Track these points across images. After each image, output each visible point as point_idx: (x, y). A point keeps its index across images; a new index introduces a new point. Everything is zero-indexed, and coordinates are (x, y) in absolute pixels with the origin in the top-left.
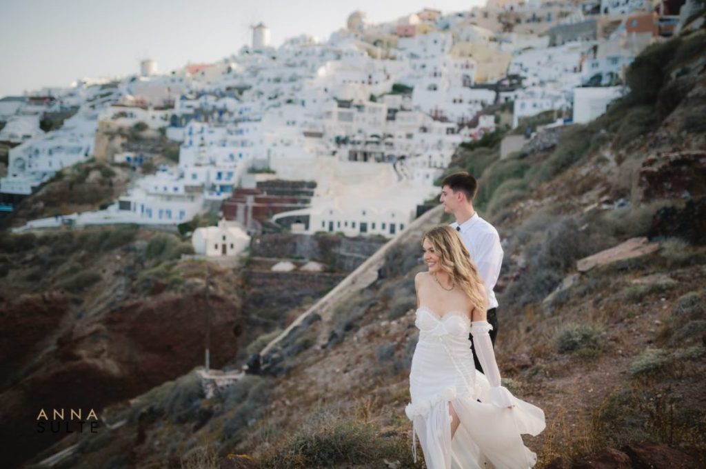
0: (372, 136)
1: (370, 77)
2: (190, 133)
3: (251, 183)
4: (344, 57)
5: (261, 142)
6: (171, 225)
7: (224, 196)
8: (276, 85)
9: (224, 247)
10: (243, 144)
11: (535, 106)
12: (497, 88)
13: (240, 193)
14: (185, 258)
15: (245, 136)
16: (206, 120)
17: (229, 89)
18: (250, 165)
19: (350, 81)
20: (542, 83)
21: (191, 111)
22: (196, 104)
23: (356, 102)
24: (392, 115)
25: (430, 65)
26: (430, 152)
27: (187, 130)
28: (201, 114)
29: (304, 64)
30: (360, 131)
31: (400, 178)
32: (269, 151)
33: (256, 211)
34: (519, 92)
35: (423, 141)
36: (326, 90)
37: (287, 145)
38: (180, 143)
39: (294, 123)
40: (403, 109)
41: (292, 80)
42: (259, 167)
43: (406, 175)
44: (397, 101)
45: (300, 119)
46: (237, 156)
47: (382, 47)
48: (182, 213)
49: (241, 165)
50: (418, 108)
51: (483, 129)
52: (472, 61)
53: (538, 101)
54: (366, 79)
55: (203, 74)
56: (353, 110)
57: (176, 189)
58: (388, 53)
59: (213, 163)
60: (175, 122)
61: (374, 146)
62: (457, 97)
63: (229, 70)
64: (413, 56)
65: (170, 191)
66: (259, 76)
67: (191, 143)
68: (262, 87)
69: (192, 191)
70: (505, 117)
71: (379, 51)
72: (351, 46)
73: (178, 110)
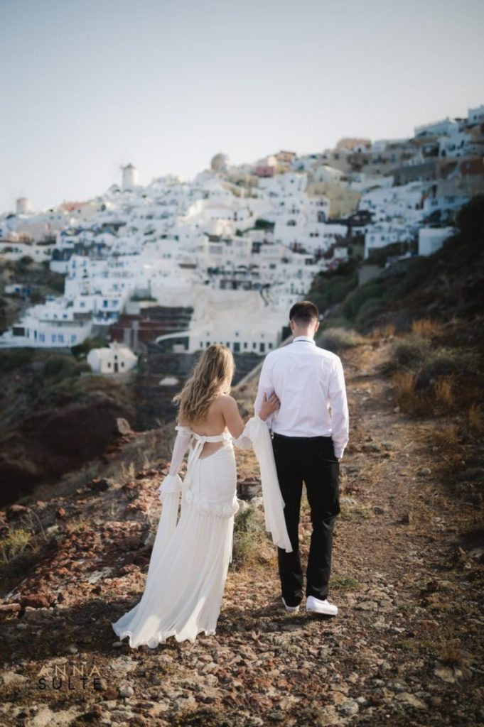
0: (241, 267)
1: (235, 214)
2: (74, 266)
3: (134, 309)
4: (211, 196)
5: (142, 273)
6: (64, 348)
7: (111, 321)
8: (149, 222)
9: (116, 365)
10: (125, 275)
11: (383, 239)
12: (349, 223)
13: (125, 318)
14: (84, 375)
15: (126, 268)
16: (86, 254)
17: (105, 225)
18: (132, 294)
19: (218, 218)
20: (389, 219)
21: (71, 246)
22: (76, 239)
23: (224, 237)
24: (256, 248)
25: (289, 202)
26: (291, 280)
27: (70, 263)
28: (81, 249)
29: (174, 202)
30: (229, 263)
31: (267, 304)
32: (149, 282)
33: (141, 335)
34: (369, 227)
35: (284, 271)
36: (197, 226)
37: (165, 275)
38: (64, 276)
39: (169, 256)
40: (266, 242)
41: (164, 216)
42: (142, 295)
43: (271, 301)
44: (260, 235)
45: (175, 253)
46: (120, 287)
47: (245, 187)
48: (74, 337)
49: (125, 294)
50: (279, 241)
51: (337, 259)
52: (326, 200)
53: (386, 235)
54: (232, 216)
55: (79, 211)
56: (222, 244)
57: (65, 316)
58: (250, 191)
59: (99, 293)
60: (57, 255)
61: (242, 276)
62: (314, 231)
63: (104, 208)
64: (272, 194)
65: (60, 318)
66: (132, 214)
67: (74, 275)
68: (136, 224)
69: (81, 318)
70: (356, 249)
71: (243, 190)
72: (216, 185)
73: (60, 245)
